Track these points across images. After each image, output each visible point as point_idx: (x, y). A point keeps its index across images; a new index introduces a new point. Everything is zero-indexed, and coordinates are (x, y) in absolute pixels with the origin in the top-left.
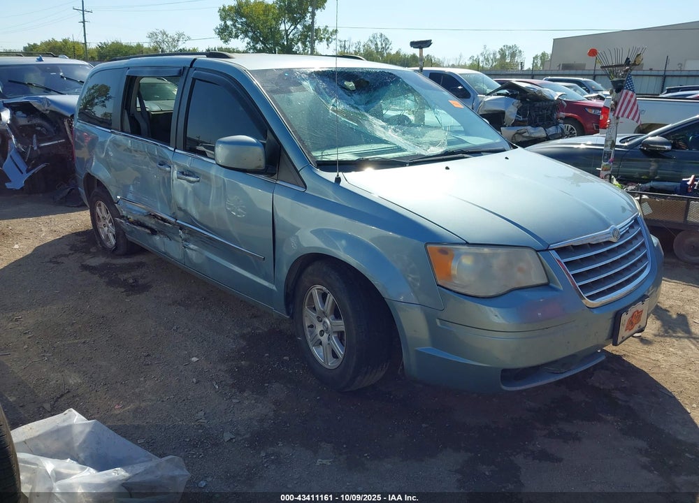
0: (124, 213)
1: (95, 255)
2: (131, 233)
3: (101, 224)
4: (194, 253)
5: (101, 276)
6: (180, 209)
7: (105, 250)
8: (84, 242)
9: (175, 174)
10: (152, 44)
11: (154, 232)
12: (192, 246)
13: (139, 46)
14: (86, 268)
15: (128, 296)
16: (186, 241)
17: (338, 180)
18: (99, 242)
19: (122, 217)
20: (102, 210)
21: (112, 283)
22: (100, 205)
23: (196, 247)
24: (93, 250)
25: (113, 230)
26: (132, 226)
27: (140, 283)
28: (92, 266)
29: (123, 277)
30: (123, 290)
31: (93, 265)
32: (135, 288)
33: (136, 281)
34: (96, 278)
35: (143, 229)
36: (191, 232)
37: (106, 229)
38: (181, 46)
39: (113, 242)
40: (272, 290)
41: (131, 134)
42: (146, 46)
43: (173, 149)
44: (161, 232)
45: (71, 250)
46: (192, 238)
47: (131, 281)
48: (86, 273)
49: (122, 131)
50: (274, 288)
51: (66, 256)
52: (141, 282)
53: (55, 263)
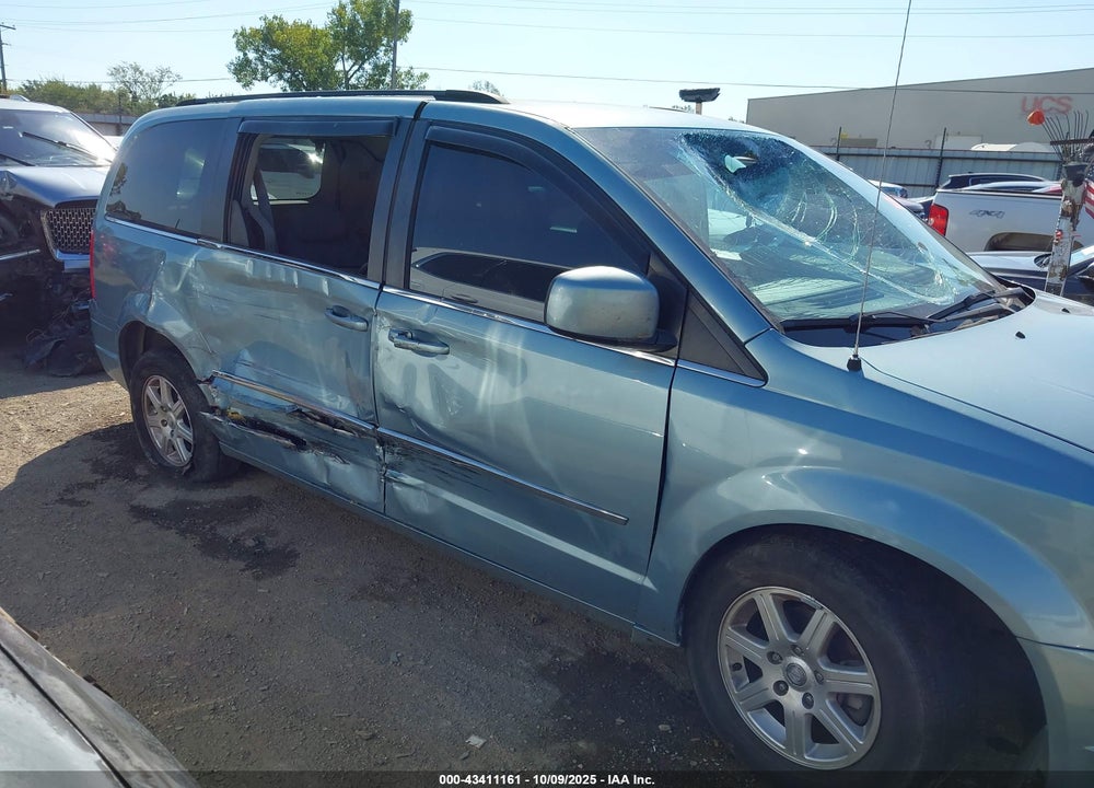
0: (219, 402)
1: (149, 483)
2: (236, 443)
3: (153, 420)
4: (416, 493)
5: (182, 532)
6: (391, 405)
7: (166, 473)
8: (116, 453)
9: (382, 337)
10: (117, 86)
11: (300, 444)
12: (408, 479)
13: (94, 89)
14: (142, 513)
15: (258, 578)
16: (393, 468)
17: (855, 365)
18: (147, 454)
19: (213, 410)
20: (159, 392)
21: (212, 547)
22: (157, 383)
23: (421, 482)
24: (140, 470)
25: (188, 434)
26: (243, 429)
27: (270, 547)
28: (152, 510)
29: (229, 532)
30: (242, 565)
31: (155, 505)
32: (268, 560)
33: (260, 544)
34: (172, 536)
35: (272, 437)
36: (408, 451)
37: (168, 429)
38: (166, 90)
39: (185, 455)
40: (640, 587)
41: (251, 247)
42: (105, 88)
43: (377, 286)
44: (318, 445)
45: (95, 471)
46: (408, 463)
47: (250, 543)
48: (146, 525)
49: (226, 241)
50: (648, 583)
51: (91, 486)
52: (270, 544)
53: (73, 503)
